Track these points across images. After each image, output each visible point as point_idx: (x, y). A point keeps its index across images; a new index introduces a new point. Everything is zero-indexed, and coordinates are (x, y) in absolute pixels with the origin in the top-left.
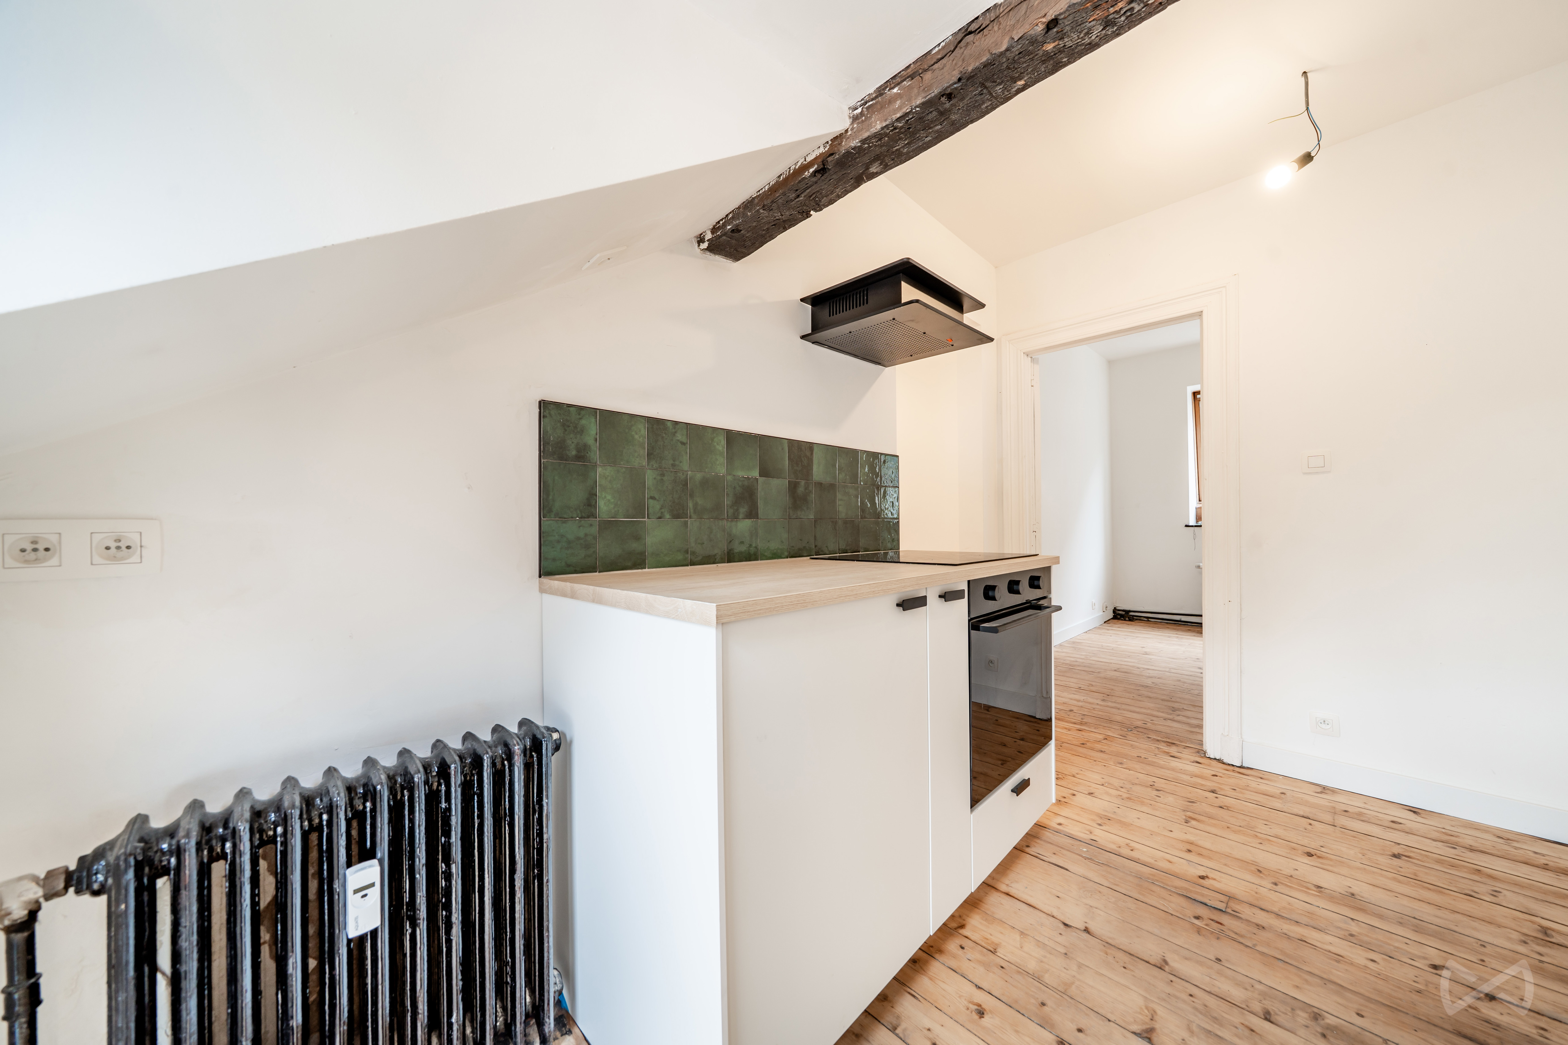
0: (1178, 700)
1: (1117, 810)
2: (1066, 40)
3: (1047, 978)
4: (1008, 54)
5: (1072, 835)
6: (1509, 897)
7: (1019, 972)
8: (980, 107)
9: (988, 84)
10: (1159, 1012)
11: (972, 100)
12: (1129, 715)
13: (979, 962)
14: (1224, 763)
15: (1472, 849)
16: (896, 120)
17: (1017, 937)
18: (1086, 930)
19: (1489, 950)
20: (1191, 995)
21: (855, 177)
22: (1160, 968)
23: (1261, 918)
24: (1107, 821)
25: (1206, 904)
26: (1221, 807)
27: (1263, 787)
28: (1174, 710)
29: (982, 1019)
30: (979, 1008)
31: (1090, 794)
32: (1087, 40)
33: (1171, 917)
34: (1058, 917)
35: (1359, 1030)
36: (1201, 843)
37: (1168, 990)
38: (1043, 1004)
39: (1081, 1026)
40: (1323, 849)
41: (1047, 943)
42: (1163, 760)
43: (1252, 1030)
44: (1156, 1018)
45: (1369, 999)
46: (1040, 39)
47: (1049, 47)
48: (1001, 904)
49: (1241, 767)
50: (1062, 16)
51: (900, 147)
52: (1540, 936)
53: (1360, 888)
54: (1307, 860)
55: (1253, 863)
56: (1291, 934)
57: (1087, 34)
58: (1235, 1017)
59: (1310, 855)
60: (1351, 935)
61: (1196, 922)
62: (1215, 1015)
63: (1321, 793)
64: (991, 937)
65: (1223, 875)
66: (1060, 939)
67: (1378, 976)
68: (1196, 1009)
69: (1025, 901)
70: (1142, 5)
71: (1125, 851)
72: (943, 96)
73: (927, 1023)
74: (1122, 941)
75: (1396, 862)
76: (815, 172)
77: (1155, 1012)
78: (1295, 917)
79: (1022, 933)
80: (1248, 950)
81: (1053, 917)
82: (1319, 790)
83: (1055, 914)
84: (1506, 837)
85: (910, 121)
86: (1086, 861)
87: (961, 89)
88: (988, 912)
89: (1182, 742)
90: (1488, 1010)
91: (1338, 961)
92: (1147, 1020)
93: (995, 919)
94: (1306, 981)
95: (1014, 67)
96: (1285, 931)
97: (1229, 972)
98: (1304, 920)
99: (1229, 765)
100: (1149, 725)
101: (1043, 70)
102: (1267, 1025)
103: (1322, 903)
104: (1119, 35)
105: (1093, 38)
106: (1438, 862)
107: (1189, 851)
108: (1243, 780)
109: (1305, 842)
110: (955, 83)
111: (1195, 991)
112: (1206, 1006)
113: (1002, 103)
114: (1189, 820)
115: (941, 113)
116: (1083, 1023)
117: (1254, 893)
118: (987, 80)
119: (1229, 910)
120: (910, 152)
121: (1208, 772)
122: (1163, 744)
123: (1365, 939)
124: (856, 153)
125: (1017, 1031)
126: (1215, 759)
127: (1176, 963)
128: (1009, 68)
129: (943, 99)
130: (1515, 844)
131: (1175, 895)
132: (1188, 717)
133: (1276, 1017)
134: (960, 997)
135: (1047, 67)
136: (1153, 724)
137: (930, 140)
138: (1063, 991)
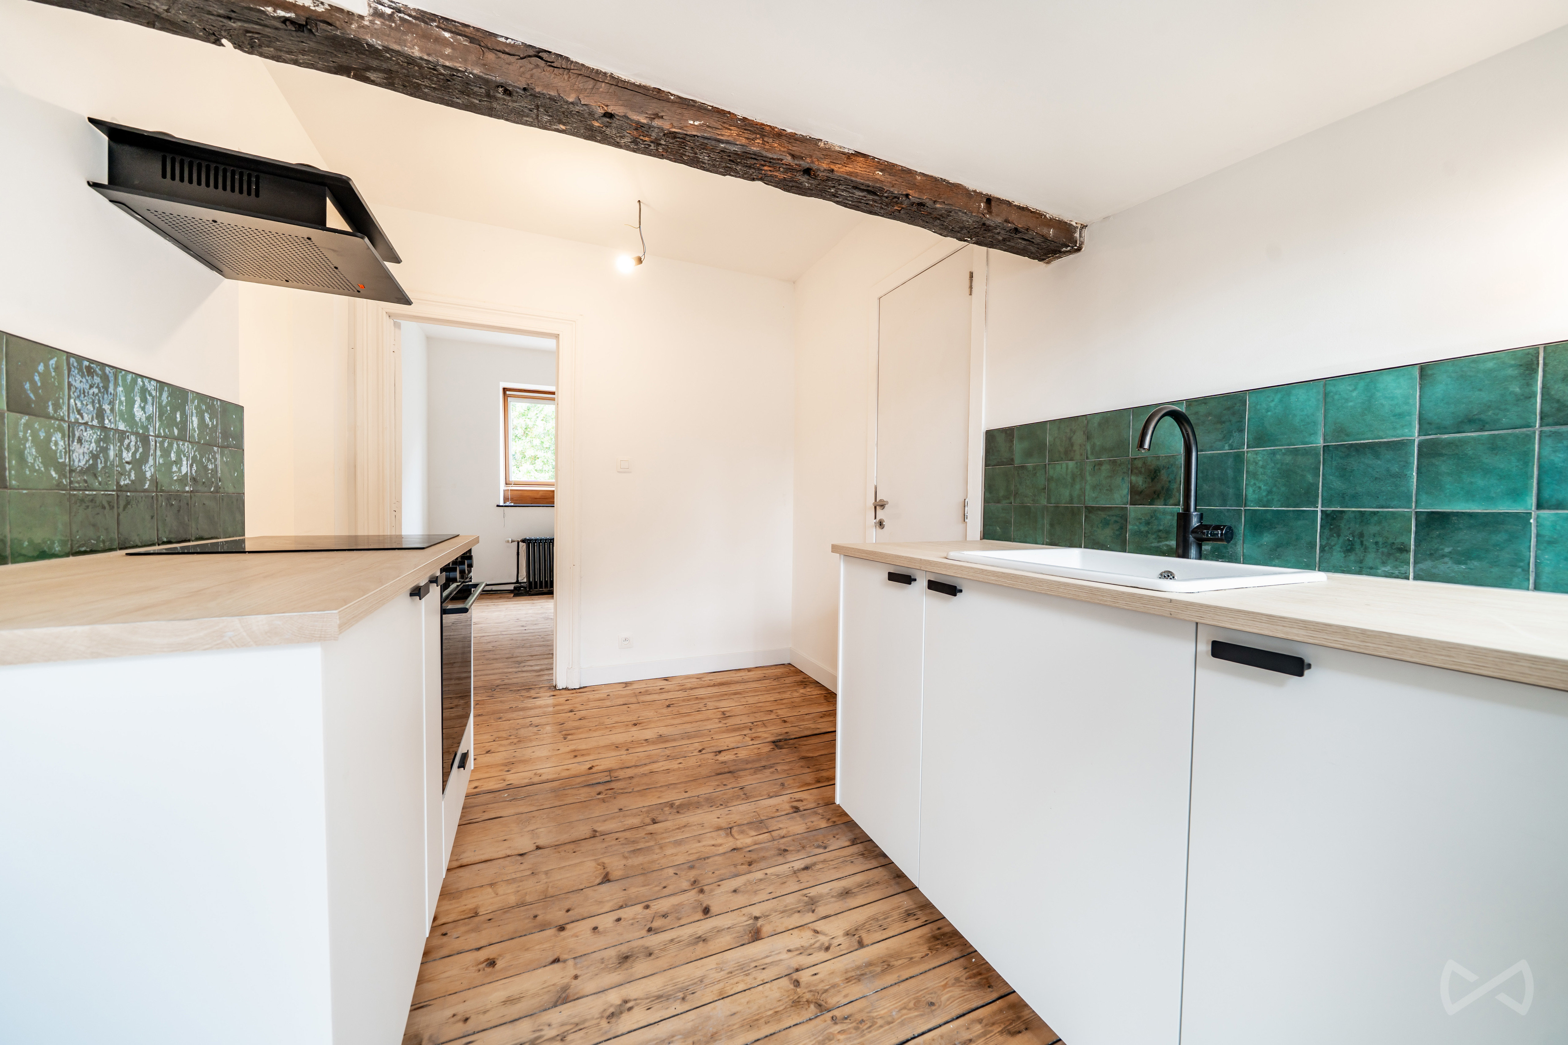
0: (518, 655)
1: (515, 754)
2: (608, 129)
3: (529, 899)
4: (571, 106)
5: (490, 790)
6: (711, 705)
7: (505, 912)
8: (522, 117)
9: (541, 110)
10: (606, 862)
11: (520, 107)
12: (487, 678)
13: (467, 932)
14: (569, 690)
15: (692, 689)
16: (443, 66)
17: (489, 890)
18: (538, 848)
19: (712, 732)
20: (617, 839)
21: (341, 64)
22: (594, 837)
23: (630, 772)
24: (512, 766)
25: (599, 783)
26: (580, 719)
27: (597, 696)
28: (519, 663)
29: (496, 966)
30: (489, 961)
31: (488, 752)
32: (618, 140)
33: (585, 803)
34: (513, 854)
35: (688, 799)
36: (580, 747)
37: (604, 845)
38: (535, 917)
39: (567, 908)
40: (640, 718)
41: (514, 876)
42: (529, 703)
43: (651, 834)
44: (606, 866)
45: (686, 782)
46: (596, 116)
47: (596, 124)
48: (460, 877)
49: (580, 688)
50: (618, 118)
51: (423, 83)
52: (723, 716)
53: (664, 731)
54: (635, 728)
55: (613, 744)
56: (645, 772)
57: (621, 137)
58: (641, 833)
59: (635, 725)
60: (668, 756)
61: (600, 796)
62: (632, 840)
63: (626, 687)
64: (466, 907)
65: (600, 760)
66: (522, 867)
67: (685, 769)
68: (622, 844)
69: (480, 861)
70: (655, 148)
71: (536, 779)
72: (502, 87)
73: (449, 1012)
74: (564, 837)
75: (670, 709)
76: (285, 20)
77: (604, 863)
78: (643, 762)
79: (491, 885)
80: (632, 794)
81: (509, 856)
82: (624, 685)
83: (509, 853)
84: (699, 677)
85: (455, 77)
86: (512, 802)
87: (521, 96)
88: (453, 891)
89: (536, 685)
90: (722, 758)
91: (668, 773)
92: (602, 871)
93: (461, 892)
94: (661, 791)
95: (567, 115)
96: (642, 773)
97: (628, 812)
98: (647, 761)
99: (572, 689)
100: (506, 681)
101: (582, 132)
102: (656, 826)
103: (651, 748)
104: (635, 151)
105: (622, 141)
106: (684, 701)
107: (576, 756)
108: (585, 696)
109: (630, 718)
110: (519, 88)
111: (618, 835)
112: (626, 839)
113: (540, 127)
114: (566, 736)
115: (488, 95)
116: (567, 904)
117: (620, 761)
118: (544, 106)
119: (613, 779)
120: (429, 95)
121: (562, 700)
122: (523, 691)
123: (673, 754)
124: (367, 50)
125: (527, 950)
126: (563, 689)
127: (601, 828)
128: (564, 114)
129: (500, 89)
130: (703, 679)
131: (581, 788)
132: (532, 666)
133: (658, 819)
134: (467, 969)
135: (585, 133)
136: (509, 679)
137: (459, 103)
138: (544, 897)
